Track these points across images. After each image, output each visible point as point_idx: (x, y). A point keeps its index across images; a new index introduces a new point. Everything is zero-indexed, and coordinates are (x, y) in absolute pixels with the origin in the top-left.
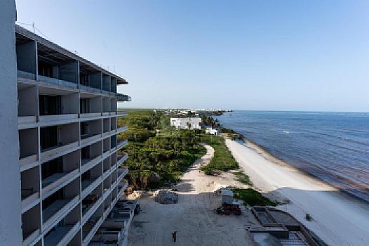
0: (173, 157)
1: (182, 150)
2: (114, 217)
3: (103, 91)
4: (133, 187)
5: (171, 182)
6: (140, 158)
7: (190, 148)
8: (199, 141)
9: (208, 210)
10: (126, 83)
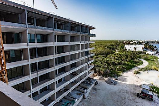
0: (120, 64)
1: (126, 61)
2: (86, 84)
3: (82, 33)
4: (97, 74)
5: (116, 76)
6: (103, 62)
7: (132, 61)
8: (140, 57)
9: (131, 93)
10: (95, 29)
